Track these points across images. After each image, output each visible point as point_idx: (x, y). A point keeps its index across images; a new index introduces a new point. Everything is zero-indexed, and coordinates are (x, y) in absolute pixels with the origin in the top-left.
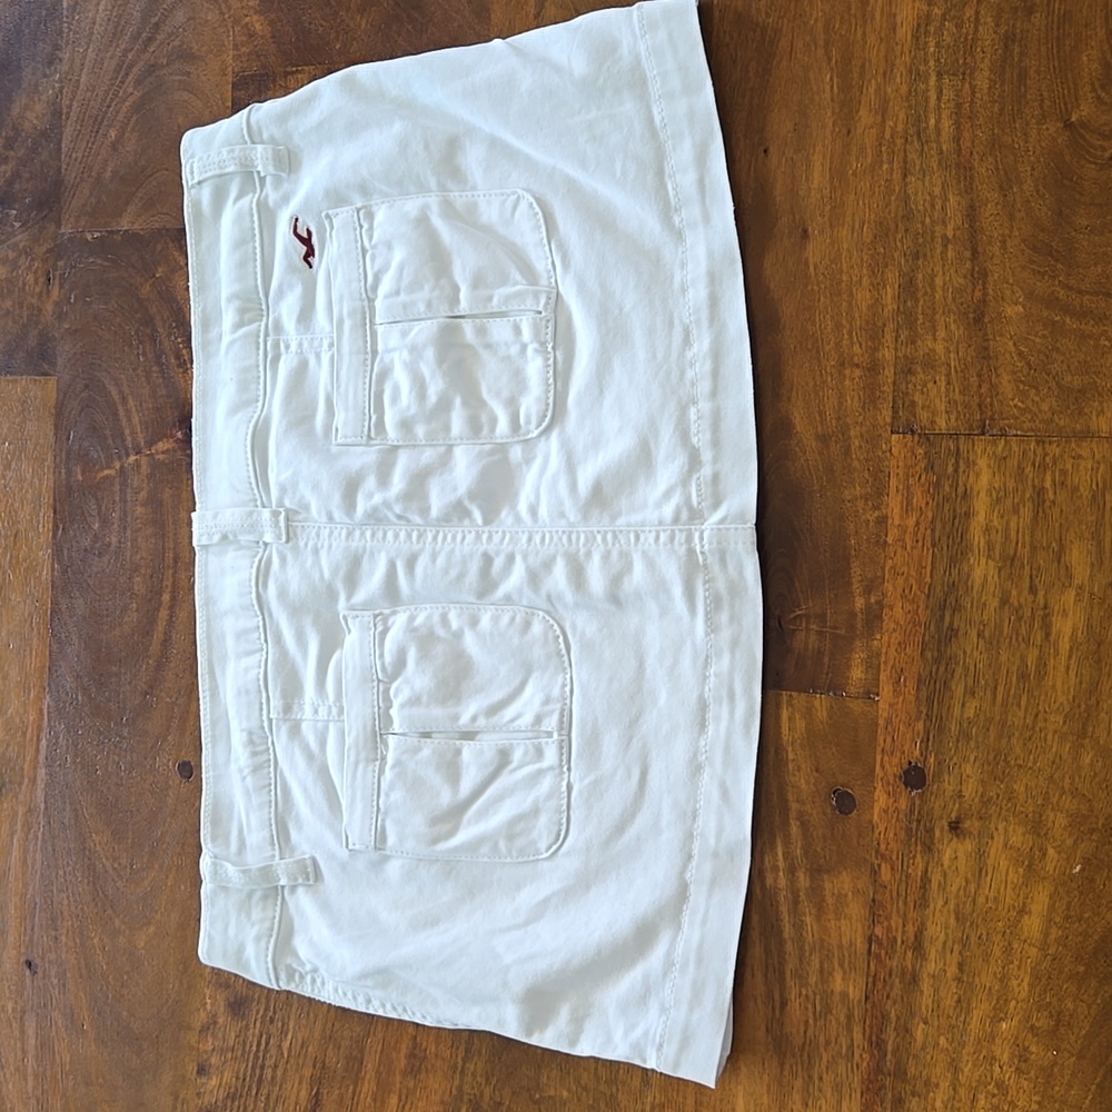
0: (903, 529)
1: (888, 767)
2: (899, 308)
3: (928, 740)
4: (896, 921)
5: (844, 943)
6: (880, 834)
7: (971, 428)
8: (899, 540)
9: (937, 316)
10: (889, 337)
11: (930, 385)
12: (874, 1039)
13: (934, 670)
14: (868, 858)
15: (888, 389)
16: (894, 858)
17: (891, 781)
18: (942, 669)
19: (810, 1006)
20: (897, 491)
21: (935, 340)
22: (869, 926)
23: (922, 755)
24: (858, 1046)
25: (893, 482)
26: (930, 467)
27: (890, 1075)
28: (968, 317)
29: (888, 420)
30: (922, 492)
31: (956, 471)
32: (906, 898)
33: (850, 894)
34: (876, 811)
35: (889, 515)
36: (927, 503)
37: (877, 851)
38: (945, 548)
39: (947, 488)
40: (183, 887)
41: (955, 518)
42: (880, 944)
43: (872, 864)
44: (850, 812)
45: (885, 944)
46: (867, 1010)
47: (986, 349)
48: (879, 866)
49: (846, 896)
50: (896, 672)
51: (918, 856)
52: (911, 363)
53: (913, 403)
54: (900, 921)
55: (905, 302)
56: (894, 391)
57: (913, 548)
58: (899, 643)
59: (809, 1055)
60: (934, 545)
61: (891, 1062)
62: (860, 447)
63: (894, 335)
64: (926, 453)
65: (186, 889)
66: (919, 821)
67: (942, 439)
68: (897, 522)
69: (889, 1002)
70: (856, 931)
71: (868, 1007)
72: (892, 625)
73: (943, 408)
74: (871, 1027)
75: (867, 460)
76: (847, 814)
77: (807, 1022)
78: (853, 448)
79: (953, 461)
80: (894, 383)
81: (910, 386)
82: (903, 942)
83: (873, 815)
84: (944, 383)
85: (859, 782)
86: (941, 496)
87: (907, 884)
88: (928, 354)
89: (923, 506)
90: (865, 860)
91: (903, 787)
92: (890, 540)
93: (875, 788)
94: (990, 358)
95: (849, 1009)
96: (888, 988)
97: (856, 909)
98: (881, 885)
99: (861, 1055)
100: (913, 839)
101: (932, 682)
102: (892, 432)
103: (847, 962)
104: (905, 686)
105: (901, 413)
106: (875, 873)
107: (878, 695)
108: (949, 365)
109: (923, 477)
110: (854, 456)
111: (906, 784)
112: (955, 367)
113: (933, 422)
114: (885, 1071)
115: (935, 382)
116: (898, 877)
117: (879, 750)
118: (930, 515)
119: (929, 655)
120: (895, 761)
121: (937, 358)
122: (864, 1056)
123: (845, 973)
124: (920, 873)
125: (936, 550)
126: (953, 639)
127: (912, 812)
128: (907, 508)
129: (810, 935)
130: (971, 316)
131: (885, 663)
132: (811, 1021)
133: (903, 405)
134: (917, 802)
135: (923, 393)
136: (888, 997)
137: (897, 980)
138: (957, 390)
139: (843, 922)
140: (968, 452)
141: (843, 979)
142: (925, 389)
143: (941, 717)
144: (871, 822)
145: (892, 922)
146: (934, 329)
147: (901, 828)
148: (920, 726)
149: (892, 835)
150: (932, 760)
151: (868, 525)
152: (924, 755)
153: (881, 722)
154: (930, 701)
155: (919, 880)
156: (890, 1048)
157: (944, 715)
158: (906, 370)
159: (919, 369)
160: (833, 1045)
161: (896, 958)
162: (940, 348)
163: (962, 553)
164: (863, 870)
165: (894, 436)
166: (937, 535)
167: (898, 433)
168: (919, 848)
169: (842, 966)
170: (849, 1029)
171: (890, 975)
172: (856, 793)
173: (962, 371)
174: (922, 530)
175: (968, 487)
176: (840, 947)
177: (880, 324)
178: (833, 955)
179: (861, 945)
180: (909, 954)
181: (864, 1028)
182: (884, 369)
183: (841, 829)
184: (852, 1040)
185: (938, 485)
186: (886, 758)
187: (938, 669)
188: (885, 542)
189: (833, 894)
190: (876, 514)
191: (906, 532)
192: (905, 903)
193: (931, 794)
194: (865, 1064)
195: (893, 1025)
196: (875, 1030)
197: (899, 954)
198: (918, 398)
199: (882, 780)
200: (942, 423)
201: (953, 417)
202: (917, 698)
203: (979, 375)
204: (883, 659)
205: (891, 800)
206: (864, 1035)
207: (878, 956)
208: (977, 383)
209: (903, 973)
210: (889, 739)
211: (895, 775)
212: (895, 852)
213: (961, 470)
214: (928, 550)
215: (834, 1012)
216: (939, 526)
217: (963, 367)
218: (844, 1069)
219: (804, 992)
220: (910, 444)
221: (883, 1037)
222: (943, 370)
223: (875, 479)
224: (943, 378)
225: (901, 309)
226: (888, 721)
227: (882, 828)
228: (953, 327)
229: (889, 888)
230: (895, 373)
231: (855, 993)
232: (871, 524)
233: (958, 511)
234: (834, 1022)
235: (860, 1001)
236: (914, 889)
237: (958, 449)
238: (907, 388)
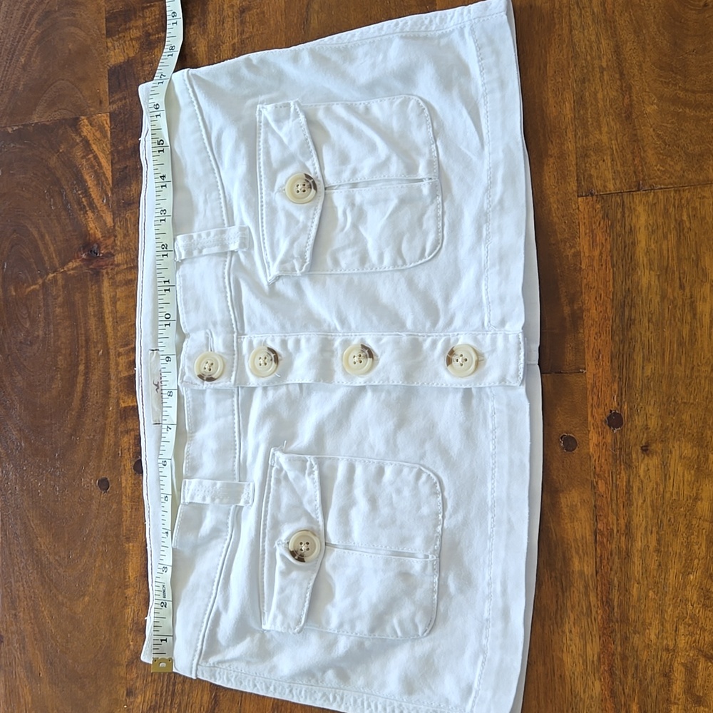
0: (591, 258)
1: (597, 415)
2: (575, 116)
3: (622, 394)
4: (612, 518)
5: (578, 537)
6: (595, 461)
7: (630, 187)
8: (589, 266)
9: (601, 118)
10: (570, 135)
11: (601, 163)
12: (604, 599)
13: (621, 348)
14: (588, 478)
15: (573, 168)
16: (606, 475)
17: (599, 425)
18: (626, 347)
19: (558, 584)
20: (585, 234)
21: (601, 133)
22: (594, 524)
23: (618, 405)
24: (594, 606)
25: (582, 229)
26: (606, 216)
27: (618, 622)
28: (621, 117)
29: (575, 189)
30: (602, 233)
31: (623, 216)
32: (617, 501)
33: (579, 504)
34: (591, 446)
35: (582, 250)
36: (606, 239)
37: (594, 473)
38: (621, 267)
39: (618, 228)
40: (107, 566)
41: (625, 247)
42: (602, 535)
43: (592, 482)
44: (574, 450)
45: (606, 533)
46: (597, 580)
47: (636, 135)
48: (597, 483)
49: (576, 506)
50: (596, 353)
51: (623, 472)
52: (587, 150)
53: (591, 176)
54: (615, 517)
55: (579, 111)
56: (577, 169)
57: (599, 270)
58: (596, 334)
59: (561, 616)
60: (613, 266)
61: (617, 613)
62: (558, 208)
63: (573, 133)
64: (602, 207)
65: (110, 567)
66: (621, 449)
67: (612, 197)
68: (587, 254)
69: (613, 573)
70: (585, 528)
71: (598, 578)
72: (590, 322)
73: (611, 177)
74: (602, 592)
75: (563, 217)
76: (571, 451)
77: (557, 595)
78: (553, 209)
79: (621, 210)
80: (577, 164)
81: (587, 165)
82: (618, 531)
83: (589, 449)
84: (610, 160)
85: (578, 429)
86: (615, 234)
87: (617, 492)
88: (597, 143)
89: (604, 242)
90: (587, 480)
91: (608, 427)
92: (583, 267)
93: (589, 431)
94: (638, 141)
95: (585, 580)
96: (610, 564)
97: (584, 514)
98: (599, 495)
99: (597, 612)
100: (618, 462)
101: (621, 356)
102: (578, 196)
103: (581, 551)
104: (603, 361)
105: (583, 183)
106: (594, 487)
107: (585, 369)
108: (612, 149)
109: (602, 223)
110: (554, 215)
111: (610, 426)
112: (616, 149)
113: (605, 187)
114: (614, 620)
115: (604, 161)
116: (610, 488)
117: (589, 405)
118: (609, 247)
119: (617, 339)
120: (601, 411)
121: (603, 145)
122: (599, 612)
123: (580, 557)
124: (625, 484)
125: (615, 269)
126: (632, 326)
127: (615, 443)
128: (593, 244)
129: (554, 535)
130: (623, 115)
131: (588, 348)
132: (560, 594)
133: (584, 178)
134: (619, 436)
135: (596, 168)
136: (611, 570)
137: (617, 557)
138: (619, 164)
139: (576, 523)
140: (630, 203)
141: (579, 562)
142: (597, 166)
143: (629, 378)
144: (588, 454)
145: (609, 519)
146: (599, 127)
147: (609, 455)
148: (615, 386)
149: (603, 460)
150: (626, 407)
151: (568, 259)
152: (620, 404)
153: (589, 387)
154: (621, 368)
155: (624, 488)
156: (616, 604)
157: (631, 377)
158: (584, 155)
159: (592, 153)
160: (577, 607)
161: (614, 543)
162: (605, 138)
163: (632, 269)
164: (586, 487)
165: (580, 199)
166: (615, 259)
167: (582, 196)
168: (622, 467)
169: (577, 553)
170: (587, 594)
171: (611, 555)
172: (577, 436)
173: (621, 151)
174: (604, 257)
175: (632, 226)
176: (576, 540)
177: (564, 127)
178: (571, 547)
179: (590, 538)
180: (623, 538)
181: (597, 593)
182: (569, 156)
183: (568, 461)
184: (590, 602)
185: (612, 226)
186: (595, 410)
187: (624, 347)
188: (581, 268)
189: (567, 506)
190: (573, 250)
191: (593, 260)
192: (617, 505)
193: (627, 430)
194: (600, 617)
195: (617, 588)
196: (604, 593)
197: (615, 540)
198: (593, 172)
199: (593, 425)
200: (611, 187)
201: (618, 182)
202: (612, 368)
203: (633, 153)
204: (586, 345)
205: (601, 438)
206: (597, 598)
207: (602, 543)
208: (631, 158)
209: (620, 552)
210: (595, 398)
211: (601, 421)
212: (607, 472)
213: (626, 215)
214: (610, 270)
215: (575, 585)
216: (615, 253)
217: (621, 148)
218: (586, 623)
219: (553, 574)
220: (591, 203)
221: (610, 597)
222: (609, 152)
223: (570, 228)
224: (609, 157)
225: (577, 116)
226: (594, 386)
227: (596, 457)
228: (612, 124)
229: (605, 496)
230: (577, 158)
231: (589, 570)
232: (570, 258)
233: (627, 242)
234: (576, 592)
235: (592, 575)
236: (622, 492)
237: (623, 202)
238: (586, 167)
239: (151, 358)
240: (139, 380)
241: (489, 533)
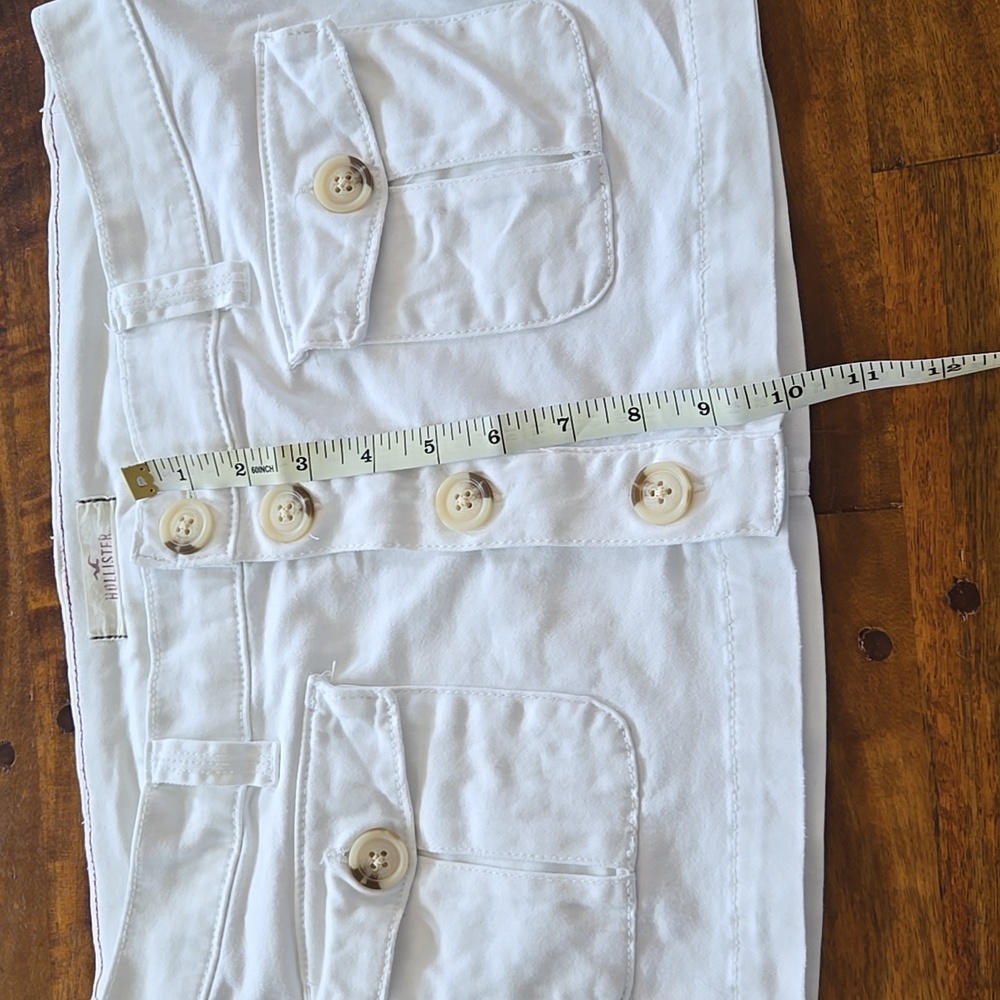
0: (904, 289)
1: (927, 590)
2: (860, 18)
3: (975, 546)
4: (966, 785)
5: (901, 825)
6: (928, 677)
7: (975, 147)
8: (901, 303)
9: (912, 18)
10: (852, 53)
11: (914, 104)
12: (959, 943)
13: (970, 459)
14: (918, 710)
15: (860, 118)
16: (952, 704)
17: (934, 607)
18: (980, 455)
19: (868, 915)
20: (890, 243)
21: (913, 47)
22: (932, 798)
23: (969, 566)
24: (940, 957)
25: (883, 232)
26: (929, 205)
27: (988, 987)
28: (951, 13)
29: (866, 157)
30: (924, 238)
31: (963, 203)
32: (975, 753)
33: (901, 760)
34: (920, 647)
35: (884, 274)
36: (931, 250)
37: (928, 700)
38: (963, 303)
39: (955, 228)
40: (16, 906)
41: (969, 263)
42: (949, 818)
43: (924, 718)
44: (886, 656)
45: (957, 816)
46: (944, 907)
47: (980, 46)
48: (934, 719)
49: (895, 764)
50: (921, 469)
51: (984, 696)
52: (886, 81)
53: (896, 131)
54: (972, 784)
55: (867, 8)
56: (868, 120)
57: (920, 310)
58: (920, 432)
59: (875, 978)
60: (947, 301)
61: (986, 968)
62: (835, 196)
63: (858, 51)
64: (920, 189)
65: (21, 907)
66: (978, 652)
67: (940, 169)
68: (895, 281)
69: (973, 892)
70: (915, 808)
71: (946, 903)
72: (908, 410)
73: (935, 129)
74: (954, 929)
75: (845, 212)
76: (881, 659)
77: (867, 936)
78: (825, 199)
79: (957, 192)
80: (867, 110)
81: (888, 110)
82: (980, 811)
83: (916, 654)
84: (932, 98)
85: (891, 617)
86: (948, 239)
87: (975, 734)
88: (906, 66)
89: (926, 255)
90: (914, 713)
91: (951, 611)
92: (889, 305)
93: (914, 620)
94: (987, 57)
95: (920, 910)
96: (968, 874)
97: (911, 779)
98: (940, 743)
99: (946, 968)
100: (974, 676)
101: (970, 474)
102: (873, 171)
103: (908, 850)
104: (935, 484)
105: (881, 146)
106: (929, 728)
107: (901, 501)
108: (936, 75)
109: (922, 220)
110: (828, 209)
111: (954, 608)
112: (944, 76)
113: (924, 149)
114: (981, 982)
115: (920, 99)
116: (960, 728)
117: (912, 571)
118: (937, 264)
119: (960, 439)
120: (935, 580)
121: (919, 69)
122: (950, 968)
123: (908, 864)
124: (989, 718)
125: (951, 307)
126: (989, 414)
127: (967, 640)
128: (906, 261)
129: (855, 822)
130: (955, 9)
131: (905, 459)
132: (872, 934)
133: (883, 135)
134: (973, 628)
135: (906, 115)
136: (970, 885)
137: (980, 861)
138: (950, 104)
139: (896, 798)
140: (975, 178)
141: (907, 873)
142: (909, 110)
143: (989, 515)
144: (914, 664)
145: (962, 787)
146: (910, 35)
147: (956, 665)
148: (962, 531)
149: (944, 675)
150: (984, 571)
151: (858, 291)
152: (973, 564)
153: (910, 534)
154: (970, 496)
155: (989, 727)
156: (982, 951)
157: (992, 512)
158: (880, 92)
159: (897, 87)
160: (906, 959)
161: (974, 834)
162: (921, 57)
163: (985, 305)
164: (913, 727)
165: (876, 176)
166: (950, 287)
167: (881, 170)
168: (983, 686)
169: (902, 855)
170: (924, 934)
171: (969, 856)
172: (891, 630)
173: (954, 79)
174: (929, 284)
175: (982, 221)
176: (897, 830)
177: (839, 40)
178: (890, 844)
179: (924, 824)
180: (991, 824)
181: (944, 930)
182: (851, 95)
183: (876, 679)
184: (931, 950)
185: (942, 226)
186: (923, 579)
187: (975, 455)
188: (884, 308)
189: (878, 764)
190: (867, 275)
191: (907, 292)
192: (976, 759)
193: (989, 613)
194: (952, 978)
195: (983, 921)
196: (959, 932)
197: (976, 827)
198: (901, 123)
199: (921, 608)
200: (937, 149)
201: (950, 139)
202: (954, 497)
203: (976, 80)
204: (901, 455)
205: (938, 632)
206: (945, 940)
207: (950, 835)
208: (974, 91)
209: (986, 850)
210: (923, 555)
211: (938, 599)
212: (952, 697)
213: (970, 201)
214: (941, 308)
215: (901, 917)
216: (950, 276)
217: (953, 74)
218: (925, 989)
219: (857, 898)
220: (897, 182)
221: (971, 938)
222: (929, 81)
223: (859, 232)
224: (930, 92)
225: (864, 17)
226: (919, 532)
227: (930, 669)
228: (934, 27)
229: (951, 744)
230: (867, 98)
231: (925, 887)
232: (862, 289)
233: (974, 254)
234: (902, 930)
235: (933, 898)
236: (984, 735)
237: (962, 177)
238: (885, 113)
239: (80, 515)
240: (60, 558)
241: (729, 822)
